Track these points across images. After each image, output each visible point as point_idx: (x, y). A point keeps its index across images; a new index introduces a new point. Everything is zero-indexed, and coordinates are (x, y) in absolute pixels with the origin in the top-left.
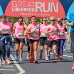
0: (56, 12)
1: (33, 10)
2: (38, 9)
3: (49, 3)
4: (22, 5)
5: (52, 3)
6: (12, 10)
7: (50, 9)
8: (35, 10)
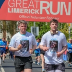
0: (67, 14)
1: (37, 12)
2: (44, 10)
3: (59, 3)
4: (21, 5)
5: (62, 3)
6: (9, 12)
7: (60, 11)
8: (39, 12)
